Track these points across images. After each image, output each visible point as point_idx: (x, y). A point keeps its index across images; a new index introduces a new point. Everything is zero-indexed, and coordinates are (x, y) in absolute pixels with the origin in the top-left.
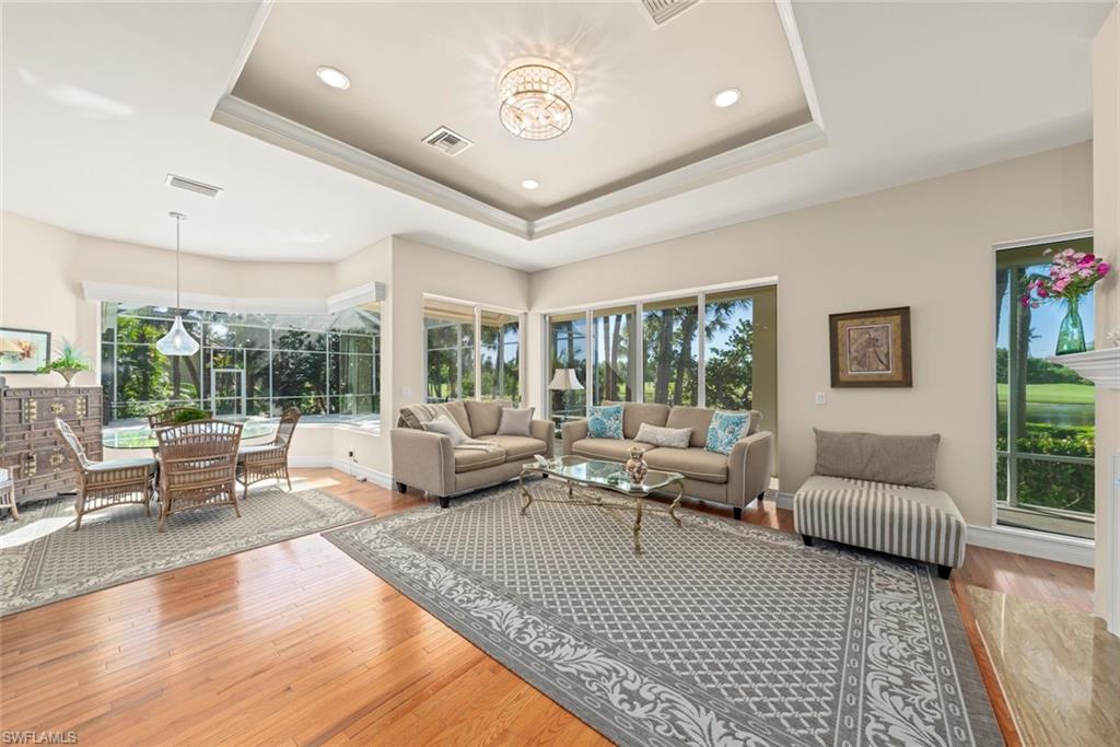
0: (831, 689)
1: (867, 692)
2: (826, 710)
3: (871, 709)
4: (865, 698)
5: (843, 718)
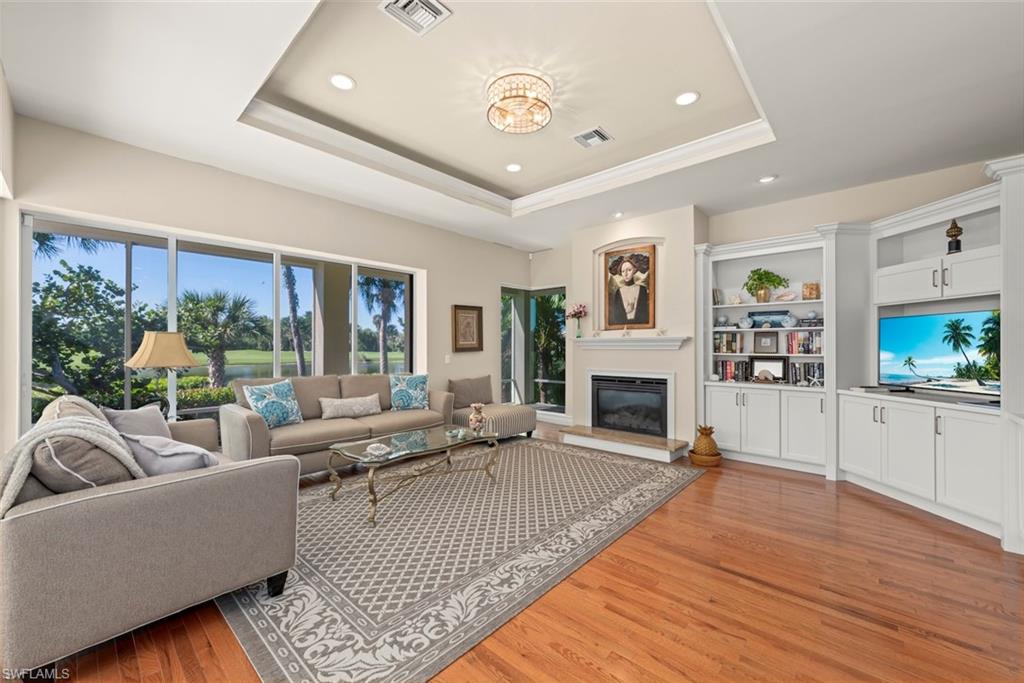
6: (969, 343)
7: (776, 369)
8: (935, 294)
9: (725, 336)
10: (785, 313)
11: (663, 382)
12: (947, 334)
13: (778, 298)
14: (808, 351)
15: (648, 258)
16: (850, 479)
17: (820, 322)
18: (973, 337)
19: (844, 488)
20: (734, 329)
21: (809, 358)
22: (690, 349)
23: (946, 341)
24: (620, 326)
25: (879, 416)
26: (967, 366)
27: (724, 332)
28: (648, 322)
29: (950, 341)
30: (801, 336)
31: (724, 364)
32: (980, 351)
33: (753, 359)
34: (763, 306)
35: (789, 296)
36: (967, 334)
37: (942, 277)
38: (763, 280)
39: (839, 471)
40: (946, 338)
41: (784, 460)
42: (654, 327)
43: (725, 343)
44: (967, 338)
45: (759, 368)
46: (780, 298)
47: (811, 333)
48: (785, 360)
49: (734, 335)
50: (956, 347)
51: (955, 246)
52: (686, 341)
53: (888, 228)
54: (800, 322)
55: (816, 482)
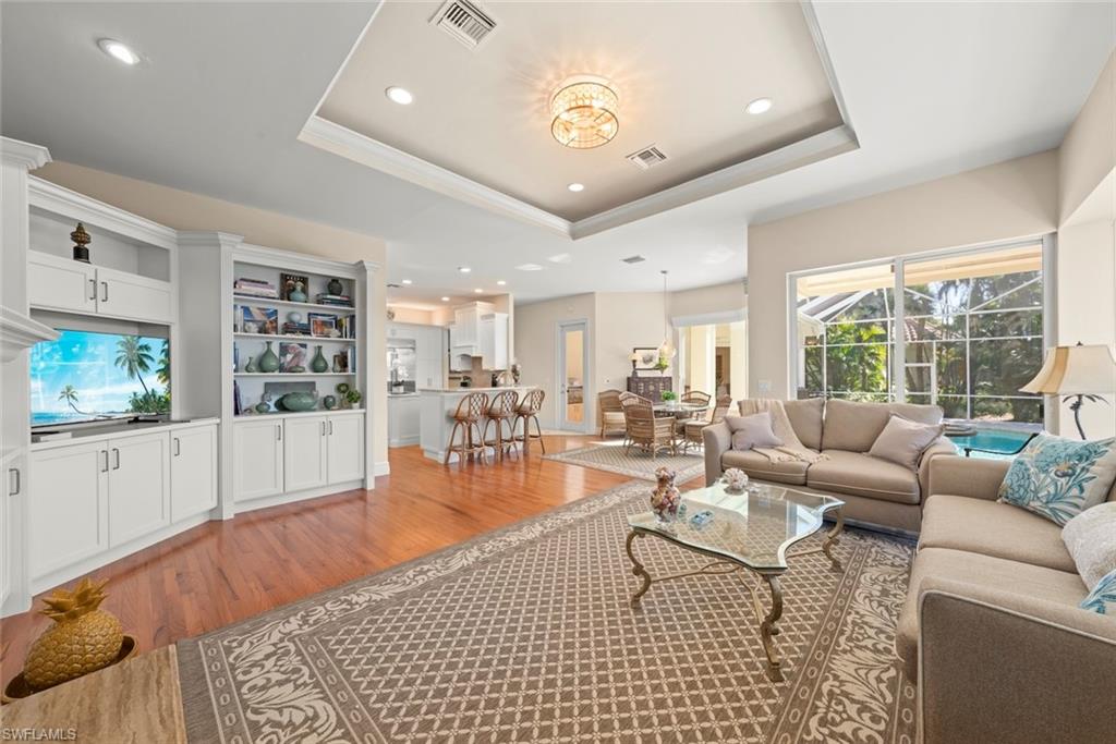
0: (350, 672)
1: (326, 699)
2: (340, 655)
3: (314, 687)
4: (323, 692)
5: (326, 661)
6: (147, 366)
8: (88, 308)
12: (120, 354)
18: (152, 359)
23: (120, 364)
26: (144, 397)
29: (124, 364)
32: (160, 377)
36: (145, 356)
40: (118, 360)
44: (145, 360)
51: (82, 254)
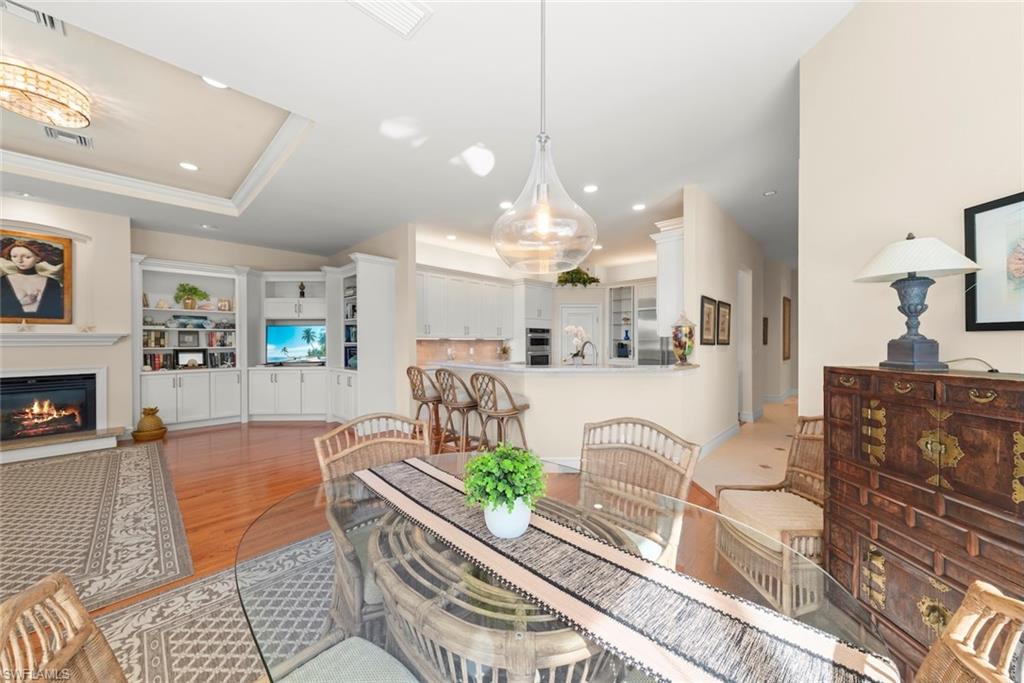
6: (314, 340)
7: (198, 358)
8: (295, 316)
9: (153, 334)
10: (205, 318)
11: (91, 378)
12: (303, 336)
13: (200, 308)
14: (223, 345)
15: (62, 251)
16: (255, 419)
17: (233, 326)
18: (315, 337)
19: (251, 425)
20: (163, 328)
21: (224, 350)
22: (126, 345)
23: (303, 339)
24: (19, 319)
25: (274, 379)
26: (313, 350)
27: (151, 331)
28: (62, 317)
29: (305, 339)
30: (219, 335)
31: (153, 357)
32: (318, 344)
33: (177, 352)
34: (189, 312)
35: (211, 307)
37: (299, 309)
38: (188, 292)
39: (250, 416)
41: (214, 419)
42: (70, 322)
43: (153, 339)
44: (313, 337)
45: (184, 359)
46: (201, 307)
47: (225, 333)
48: (204, 351)
49: (162, 334)
50: (308, 342)
51: (302, 294)
52: (123, 338)
53: (273, 277)
54: (217, 326)
55: (237, 427)
